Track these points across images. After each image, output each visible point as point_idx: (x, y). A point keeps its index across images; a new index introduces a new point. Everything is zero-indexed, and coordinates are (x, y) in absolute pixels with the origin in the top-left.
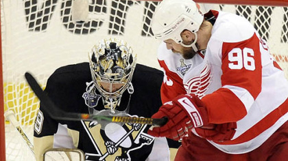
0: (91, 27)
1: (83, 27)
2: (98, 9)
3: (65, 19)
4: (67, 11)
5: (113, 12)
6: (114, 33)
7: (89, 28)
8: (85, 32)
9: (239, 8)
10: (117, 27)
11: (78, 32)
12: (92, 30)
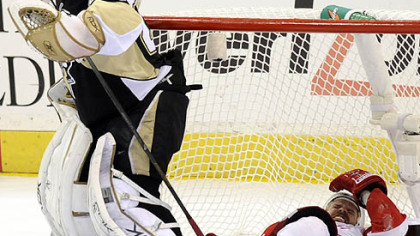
0: (229, 67)
1: (220, 67)
2: (237, 46)
3: (200, 59)
4: (202, 49)
5: (255, 48)
6: (256, 71)
7: (228, 68)
8: (223, 71)
9: (399, 38)
10: (259, 65)
11: (215, 71)
12: (231, 70)
